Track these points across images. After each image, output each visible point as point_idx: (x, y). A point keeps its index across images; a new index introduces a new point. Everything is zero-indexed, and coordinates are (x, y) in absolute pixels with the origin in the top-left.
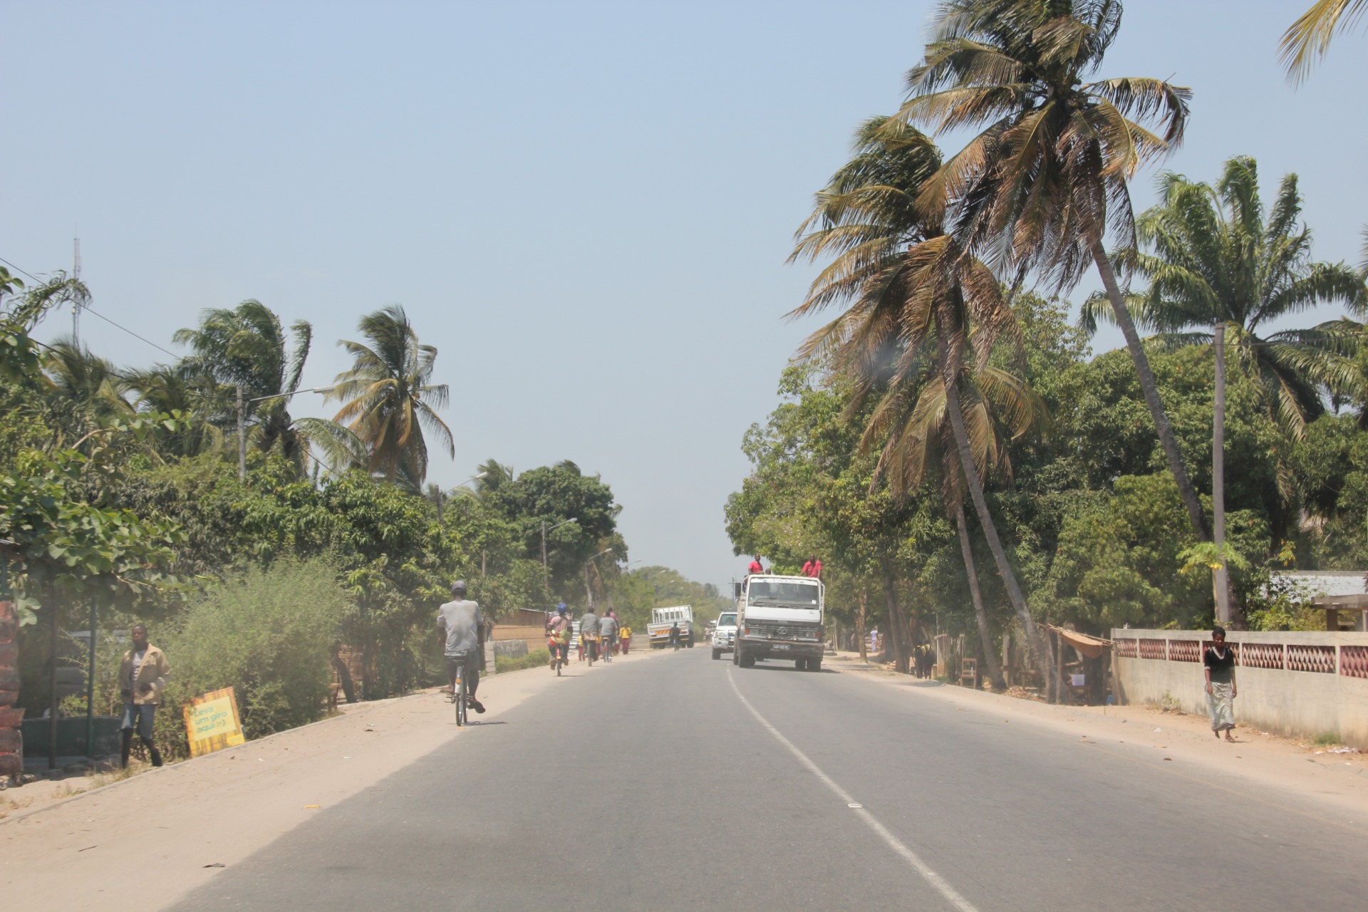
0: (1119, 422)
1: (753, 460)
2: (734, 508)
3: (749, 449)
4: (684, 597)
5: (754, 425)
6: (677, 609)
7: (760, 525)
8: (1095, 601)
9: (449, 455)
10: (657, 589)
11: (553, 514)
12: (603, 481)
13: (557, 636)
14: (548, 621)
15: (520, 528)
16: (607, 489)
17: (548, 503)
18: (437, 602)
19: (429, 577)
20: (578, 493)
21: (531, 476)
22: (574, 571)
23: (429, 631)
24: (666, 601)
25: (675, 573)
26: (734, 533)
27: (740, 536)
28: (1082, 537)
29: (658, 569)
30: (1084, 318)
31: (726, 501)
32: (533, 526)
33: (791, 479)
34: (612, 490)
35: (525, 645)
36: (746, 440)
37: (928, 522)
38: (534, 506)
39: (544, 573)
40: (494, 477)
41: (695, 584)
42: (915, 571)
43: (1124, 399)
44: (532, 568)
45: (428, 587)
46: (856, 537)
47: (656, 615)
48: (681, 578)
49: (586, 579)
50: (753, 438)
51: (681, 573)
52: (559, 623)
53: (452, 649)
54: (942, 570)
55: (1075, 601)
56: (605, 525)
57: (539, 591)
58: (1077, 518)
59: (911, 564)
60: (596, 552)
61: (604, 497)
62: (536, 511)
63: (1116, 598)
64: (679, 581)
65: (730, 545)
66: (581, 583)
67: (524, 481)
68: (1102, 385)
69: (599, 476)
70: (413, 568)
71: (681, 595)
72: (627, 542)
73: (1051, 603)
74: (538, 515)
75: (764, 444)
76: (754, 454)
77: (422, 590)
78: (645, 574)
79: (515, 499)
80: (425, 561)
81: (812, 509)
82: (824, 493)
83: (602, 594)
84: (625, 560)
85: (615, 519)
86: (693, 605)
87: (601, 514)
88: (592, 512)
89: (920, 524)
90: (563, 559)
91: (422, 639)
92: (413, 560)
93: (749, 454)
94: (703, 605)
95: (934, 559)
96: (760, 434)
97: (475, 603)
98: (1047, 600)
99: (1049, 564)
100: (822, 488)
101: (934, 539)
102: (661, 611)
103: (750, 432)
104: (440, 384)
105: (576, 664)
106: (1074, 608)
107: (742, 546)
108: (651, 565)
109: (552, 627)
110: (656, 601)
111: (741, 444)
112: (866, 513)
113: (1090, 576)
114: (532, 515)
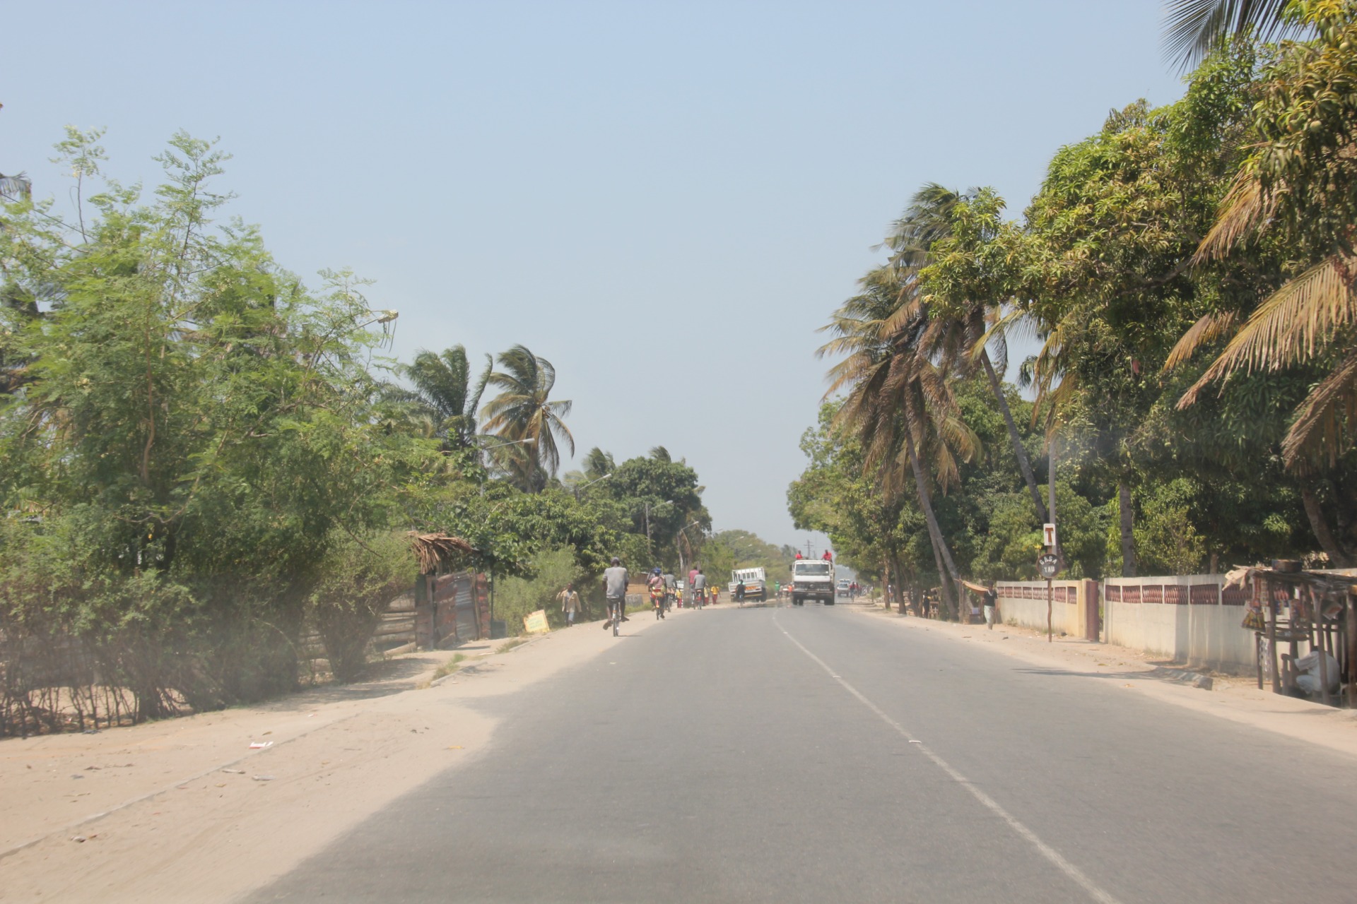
0: (1030, 450)
1: (809, 455)
2: (794, 493)
3: (805, 446)
4: (762, 558)
5: (810, 429)
6: (752, 570)
7: (811, 508)
8: (1013, 564)
9: (569, 453)
10: (737, 553)
11: (654, 495)
12: (688, 465)
13: (656, 591)
14: (649, 581)
15: (627, 508)
16: (692, 471)
17: (647, 487)
18: (602, 570)
19: (599, 556)
20: (670, 477)
21: (633, 465)
22: (668, 540)
23: (593, 587)
24: (746, 562)
25: (753, 536)
26: (796, 512)
27: (799, 514)
28: (1004, 523)
29: (738, 533)
30: (1022, 374)
31: (788, 488)
32: (637, 505)
33: (827, 481)
34: (696, 471)
35: (641, 598)
36: (803, 440)
37: (911, 514)
38: (636, 489)
39: (648, 544)
40: (599, 462)
41: (773, 546)
42: (903, 545)
43: (1034, 435)
44: (640, 540)
45: (598, 563)
46: (869, 522)
47: (735, 575)
48: (759, 541)
49: (678, 546)
50: (808, 439)
51: (759, 536)
52: (657, 581)
53: (610, 593)
54: (918, 545)
55: (1000, 565)
56: (692, 502)
57: (646, 558)
58: (1002, 512)
59: (901, 541)
60: (684, 525)
61: (690, 478)
62: (638, 493)
63: (1024, 562)
64: (758, 544)
65: (792, 521)
66: (674, 549)
67: (627, 469)
68: (1019, 426)
69: (684, 460)
70: (588, 552)
71: (760, 556)
72: (711, 514)
73: (985, 566)
74: (640, 496)
75: (818, 443)
76: (809, 451)
77: (594, 565)
78: (727, 537)
79: (621, 483)
80: (596, 547)
81: (838, 504)
82: (845, 493)
83: (692, 557)
84: (710, 529)
85: (699, 496)
86: (769, 566)
87: (689, 490)
88: (682, 490)
89: (906, 515)
90: (660, 530)
91: (588, 592)
92: (589, 547)
93: (805, 451)
94: (778, 566)
95: (914, 538)
96: (814, 436)
97: (624, 569)
98: (983, 564)
99: (984, 542)
100: (845, 489)
101: (915, 524)
102: (739, 572)
103: (806, 434)
104: (566, 399)
105: (675, 611)
106: (999, 569)
107: (800, 522)
108: (731, 529)
109: (652, 585)
110: (736, 563)
111: (799, 442)
112: (872, 507)
113: (1008, 549)
114: (634, 495)
